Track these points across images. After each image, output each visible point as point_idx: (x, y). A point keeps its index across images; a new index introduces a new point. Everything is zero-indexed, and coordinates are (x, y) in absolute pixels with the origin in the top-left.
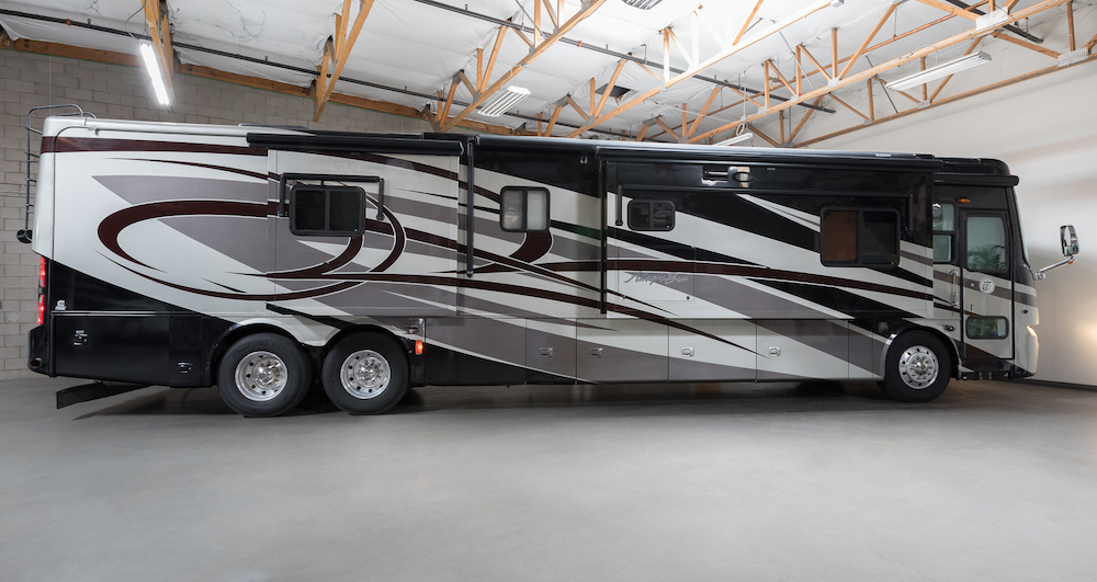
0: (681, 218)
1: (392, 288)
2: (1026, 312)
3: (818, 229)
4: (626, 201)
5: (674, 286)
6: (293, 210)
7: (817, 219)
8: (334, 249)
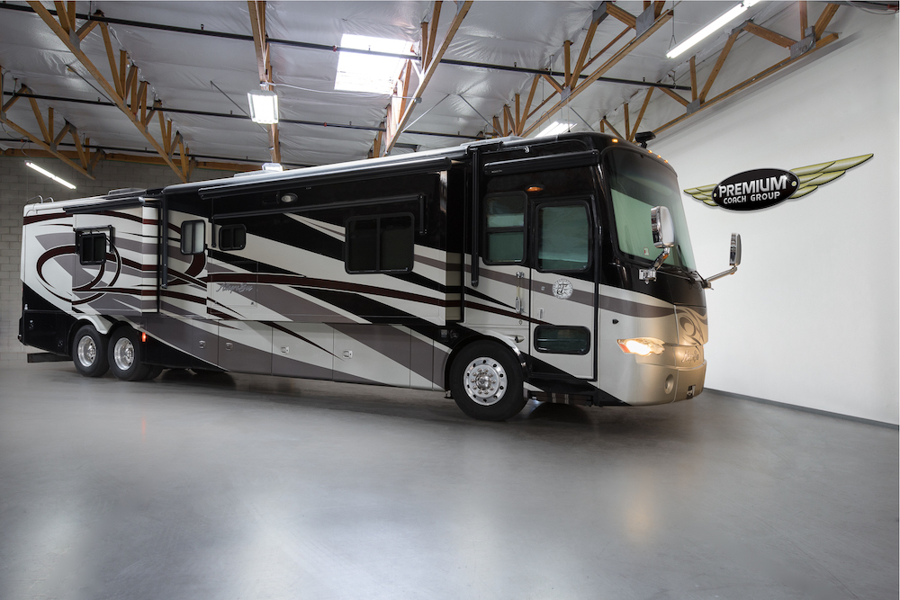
0: (251, 238)
1: (117, 297)
2: (615, 322)
3: (343, 239)
4: (219, 227)
5: (245, 294)
6: (81, 249)
7: (342, 230)
8: (94, 272)
